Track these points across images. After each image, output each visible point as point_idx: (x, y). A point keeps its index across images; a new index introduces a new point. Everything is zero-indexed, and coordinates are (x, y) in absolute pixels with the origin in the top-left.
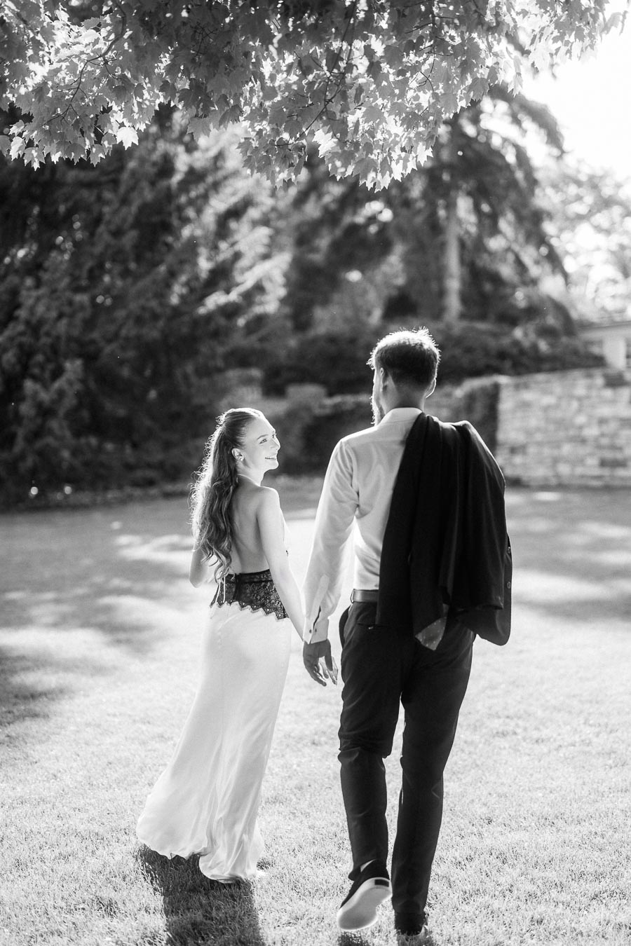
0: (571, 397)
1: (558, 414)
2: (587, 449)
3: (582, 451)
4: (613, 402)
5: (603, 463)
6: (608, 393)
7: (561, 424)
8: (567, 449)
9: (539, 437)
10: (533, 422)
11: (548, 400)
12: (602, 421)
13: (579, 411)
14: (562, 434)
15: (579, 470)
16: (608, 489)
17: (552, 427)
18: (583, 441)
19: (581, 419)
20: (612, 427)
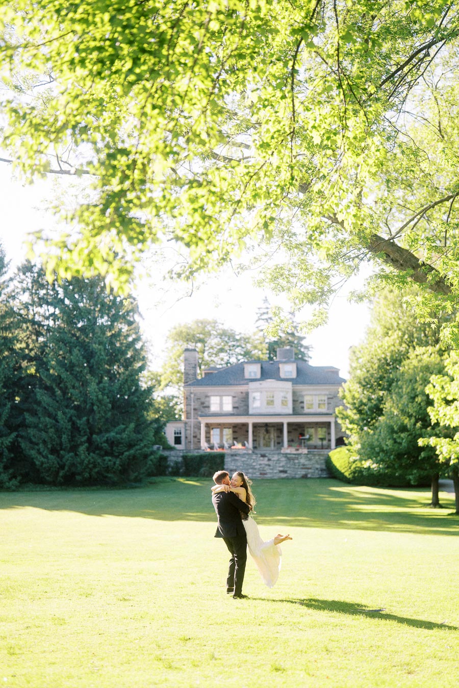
0: (251, 459)
1: (248, 463)
2: (257, 471)
3: (255, 471)
4: (263, 460)
5: (261, 474)
6: (262, 458)
7: (247, 465)
8: (250, 471)
9: (241, 468)
10: (239, 464)
11: (243, 459)
12: (260, 464)
13: (253, 462)
14: (249, 467)
15: (254, 475)
16: (263, 479)
17: (245, 466)
18: (255, 469)
19: (254, 464)
20: (263, 466)
